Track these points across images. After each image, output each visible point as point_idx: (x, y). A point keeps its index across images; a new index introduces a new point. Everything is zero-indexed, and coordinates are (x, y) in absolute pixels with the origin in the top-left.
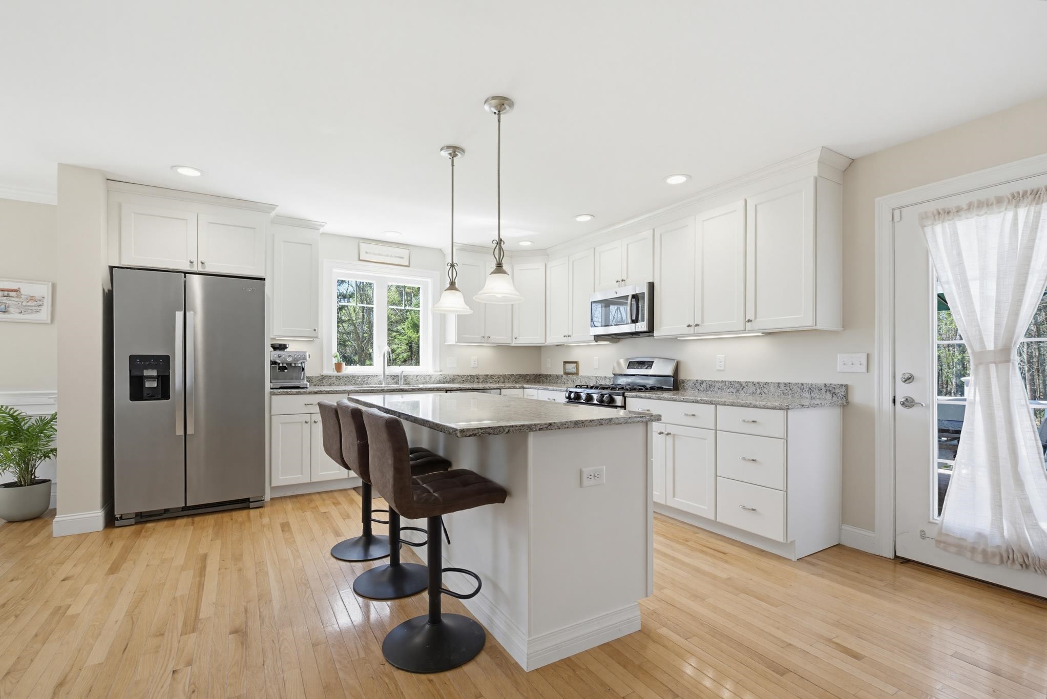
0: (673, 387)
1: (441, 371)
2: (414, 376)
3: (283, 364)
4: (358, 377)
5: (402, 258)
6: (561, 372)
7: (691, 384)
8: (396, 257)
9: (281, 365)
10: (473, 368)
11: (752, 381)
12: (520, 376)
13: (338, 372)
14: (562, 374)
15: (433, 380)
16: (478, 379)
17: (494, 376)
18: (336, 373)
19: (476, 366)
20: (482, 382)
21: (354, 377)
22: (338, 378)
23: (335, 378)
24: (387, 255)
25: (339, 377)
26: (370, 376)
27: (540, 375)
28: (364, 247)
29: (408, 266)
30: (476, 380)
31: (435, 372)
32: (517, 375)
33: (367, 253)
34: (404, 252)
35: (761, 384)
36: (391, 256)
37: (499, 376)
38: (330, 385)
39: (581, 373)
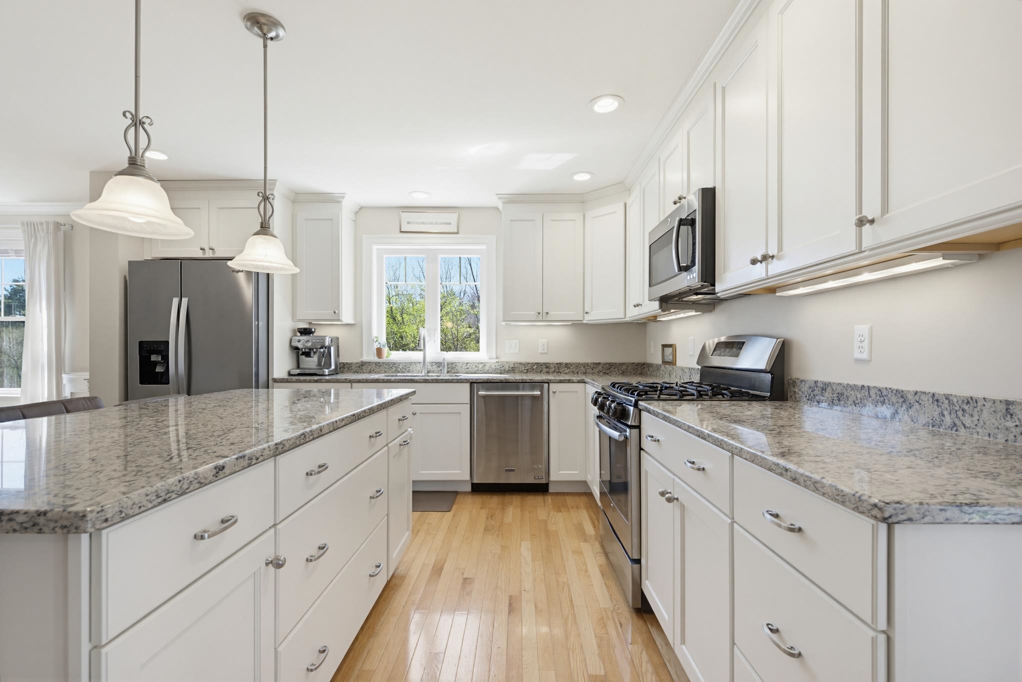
0: (771, 392)
1: (497, 358)
2: (463, 363)
3: (305, 349)
4: (400, 363)
5: (450, 224)
6: (659, 361)
7: (805, 388)
8: (441, 223)
9: (303, 350)
10: (542, 353)
11: (932, 391)
12: (611, 365)
13: (379, 358)
14: (660, 362)
15: (487, 368)
16: (547, 367)
17: (571, 364)
18: (376, 359)
19: (546, 351)
20: (554, 372)
21: (394, 364)
22: (377, 364)
23: (374, 364)
24: (432, 223)
25: (379, 363)
26: (412, 363)
27: (644, 364)
28: (406, 216)
29: (457, 233)
30: (545, 370)
31: (491, 359)
32: (606, 364)
33: (408, 223)
34: (453, 217)
35: (955, 400)
36: (436, 223)
37: (578, 365)
38: (370, 372)
39: (680, 363)
